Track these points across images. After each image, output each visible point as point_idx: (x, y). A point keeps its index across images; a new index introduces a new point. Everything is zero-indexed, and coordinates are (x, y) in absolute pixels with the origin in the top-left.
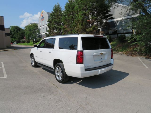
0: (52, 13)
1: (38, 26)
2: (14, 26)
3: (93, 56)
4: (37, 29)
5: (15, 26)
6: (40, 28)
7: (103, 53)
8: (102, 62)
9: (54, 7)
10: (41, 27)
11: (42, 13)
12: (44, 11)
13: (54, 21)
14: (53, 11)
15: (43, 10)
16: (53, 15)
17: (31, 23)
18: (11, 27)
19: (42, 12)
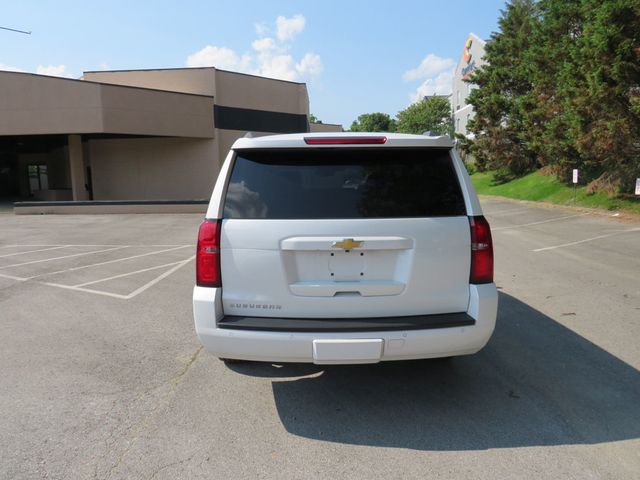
0: (495, 41)
1: (448, 108)
2: (371, 113)
3: (277, 253)
4: (444, 119)
5: (374, 115)
6: (456, 112)
7: (356, 239)
8: (358, 293)
9: (505, 10)
10: (458, 108)
11: (469, 48)
12: (477, 37)
13: (498, 74)
14: (500, 32)
15: (471, 34)
16: (494, 48)
17: (426, 98)
18: (360, 118)
19: (467, 45)
